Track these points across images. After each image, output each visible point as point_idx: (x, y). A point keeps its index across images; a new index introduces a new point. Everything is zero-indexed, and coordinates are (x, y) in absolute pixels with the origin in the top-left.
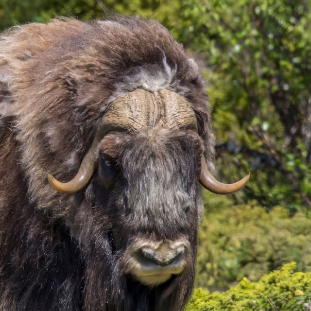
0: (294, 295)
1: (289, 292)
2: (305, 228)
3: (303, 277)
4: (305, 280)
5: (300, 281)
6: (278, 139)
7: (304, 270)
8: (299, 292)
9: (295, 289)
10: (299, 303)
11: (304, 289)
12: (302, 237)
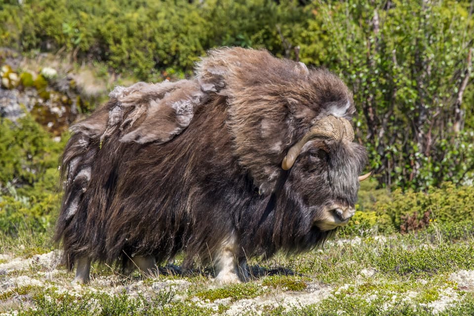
0: (354, 223)
1: (352, 221)
2: (367, 187)
3: (361, 214)
4: (362, 216)
5: (359, 216)
6: (364, 133)
7: (362, 210)
8: (357, 222)
9: (355, 220)
10: (356, 229)
11: (360, 221)
12: (364, 192)
